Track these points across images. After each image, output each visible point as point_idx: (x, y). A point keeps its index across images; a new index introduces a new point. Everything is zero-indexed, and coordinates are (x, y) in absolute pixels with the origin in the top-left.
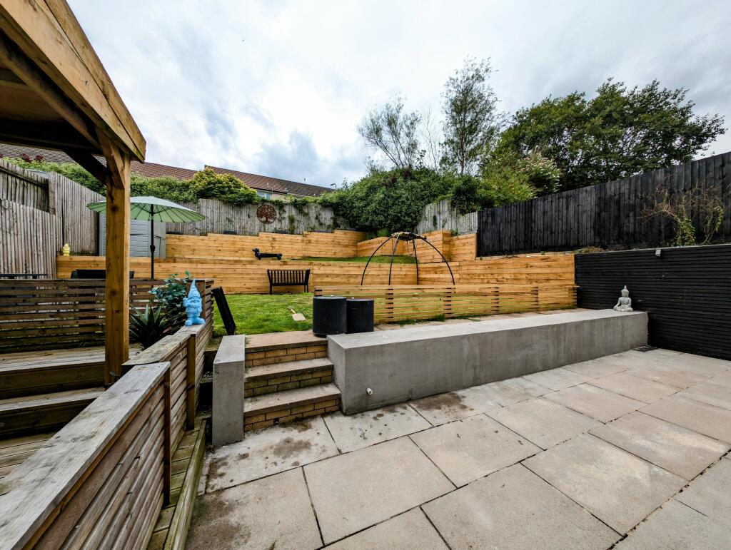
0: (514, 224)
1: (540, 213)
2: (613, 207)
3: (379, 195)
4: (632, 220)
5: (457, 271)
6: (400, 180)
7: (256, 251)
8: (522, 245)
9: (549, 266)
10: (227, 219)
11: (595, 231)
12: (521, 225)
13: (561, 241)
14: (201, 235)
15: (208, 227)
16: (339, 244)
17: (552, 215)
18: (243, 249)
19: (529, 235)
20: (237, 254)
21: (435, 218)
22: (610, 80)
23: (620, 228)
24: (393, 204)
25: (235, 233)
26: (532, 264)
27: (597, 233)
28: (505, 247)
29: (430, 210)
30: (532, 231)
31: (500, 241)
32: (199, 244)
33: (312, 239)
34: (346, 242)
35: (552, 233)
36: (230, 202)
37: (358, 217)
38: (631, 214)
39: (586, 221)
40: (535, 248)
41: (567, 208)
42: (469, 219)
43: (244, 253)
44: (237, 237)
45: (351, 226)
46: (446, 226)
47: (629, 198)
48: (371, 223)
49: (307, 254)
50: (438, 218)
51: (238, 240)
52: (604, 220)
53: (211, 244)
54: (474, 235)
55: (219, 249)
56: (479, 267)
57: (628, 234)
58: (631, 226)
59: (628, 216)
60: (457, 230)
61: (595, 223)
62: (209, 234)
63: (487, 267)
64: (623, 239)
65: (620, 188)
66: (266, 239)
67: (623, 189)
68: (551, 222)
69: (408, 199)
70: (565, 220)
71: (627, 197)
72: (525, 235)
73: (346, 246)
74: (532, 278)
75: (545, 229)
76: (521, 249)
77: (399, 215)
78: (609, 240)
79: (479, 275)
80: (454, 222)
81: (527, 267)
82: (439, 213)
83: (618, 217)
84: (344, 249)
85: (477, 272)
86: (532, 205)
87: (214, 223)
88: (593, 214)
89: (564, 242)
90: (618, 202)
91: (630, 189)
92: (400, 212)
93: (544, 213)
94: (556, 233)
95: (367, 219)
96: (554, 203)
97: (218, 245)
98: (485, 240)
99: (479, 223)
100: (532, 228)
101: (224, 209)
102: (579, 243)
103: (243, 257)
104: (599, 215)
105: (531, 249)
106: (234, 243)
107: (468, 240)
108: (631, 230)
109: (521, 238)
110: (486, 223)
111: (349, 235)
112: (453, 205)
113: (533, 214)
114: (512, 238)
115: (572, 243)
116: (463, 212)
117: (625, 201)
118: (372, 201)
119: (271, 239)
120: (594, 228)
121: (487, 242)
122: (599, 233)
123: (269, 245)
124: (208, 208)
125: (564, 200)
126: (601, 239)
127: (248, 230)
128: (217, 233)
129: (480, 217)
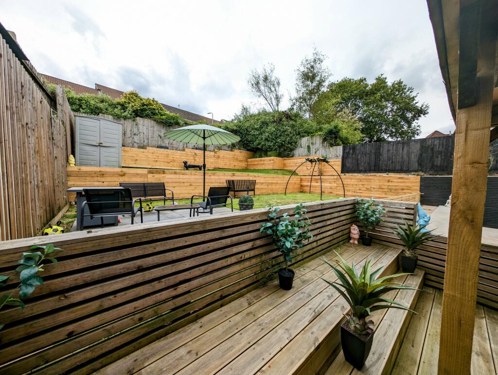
0: (368, 155)
1: (385, 150)
2: (430, 151)
3: (271, 128)
4: (439, 159)
5: (335, 182)
6: (284, 119)
7: (185, 163)
8: (373, 168)
9: (403, 182)
10: (159, 136)
11: (418, 164)
12: (373, 157)
13: (398, 167)
14: (139, 147)
15: (144, 141)
16: (237, 159)
17: (393, 152)
18: (174, 161)
19: (378, 162)
20: (169, 165)
21: (309, 147)
22: (382, 75)
23: (433, 162)
24: (280, 136)
25: (167, 148)
26: (392, 180)
27: (420, 164)
28: (361, 168)
29: (305, 141)
30: (380, 160)
31: (357, 164)
32: (141, 155)
33: (221, 155)
34: (241, 158)
35: (392, 162)
36: (162, 122)
37: (252, 141)
38: (439, 156)
39: (414, 158)
40: (382, 170)
41: (403, 150)
42: (336, 149)
43: (175, 164)
44: (169, 151)
45: (244, 147)
46: (318, 152)
47: (439, 148)
48: (262, 146)
49: (217, 166)
50: (311, 146)
51: (170, 153)
52: (424, 158)
53: (150, 155)
54: (340, 159)
55: (156, 160)
56: (353, 180)
57: (437, 166)
58: (439, 162)
59: (437, 157)
60: (326, 156)
61: (419, 159)
62: (147, 148)
63: (359, 180)
64: (434, 169)
65: (434, 142)
66: (190, 153)
67: (436, 143)
68: (393, 156)
69: (291, 133)
70: (401, 156)
71: (438, 147)
72: (375, 162)
73: (241, 161)
74: (392, 188)
75: (389, 159)
76: (373, 171)
77: (284, 143)
78: (426, 169)
79: (353, 185)
80: (323, 151)
81: (389, 182)
82: (312, 144)
83: (432, 157)
84: (240, 163)
85: (352, 183)
86: (380, 146)
87: (149, 138)
88: (418, 154)
89: (399, 168)
90: (432, 149)
91: (439, 143)
92: (284, 141)
93: (388, 151)
94: (395, 163)
95: (259, 144)
96: (395, 146)
97: (155, 157)
98: (347, 164)
99: (344, 153)
100: (380, 158)
101: (157, 128)
102: (408, 169)
103: (174, 167)
104: (421, 155)
105: (379, 170)
106: (168, 155)
107: (336, 163)
108: (439, 164)
109: (372, 164)
110: (348, 153)
111: (243, 154)
112: (325, 140)
113: (381, 151)
114: (366, 163)
115: (404, 169)
116: (332, 145)
117: (436, 149)
118: (264, 132)
119: (193, 154)
120: (418, 162)
121: (348, 165)
122: (421, 165)
123: (192, 158)
124: (144, 125)
125: (401, 145)
126: (422, 168)
127: (175, 146)
128: (152, 147)
129: (344, 150)
